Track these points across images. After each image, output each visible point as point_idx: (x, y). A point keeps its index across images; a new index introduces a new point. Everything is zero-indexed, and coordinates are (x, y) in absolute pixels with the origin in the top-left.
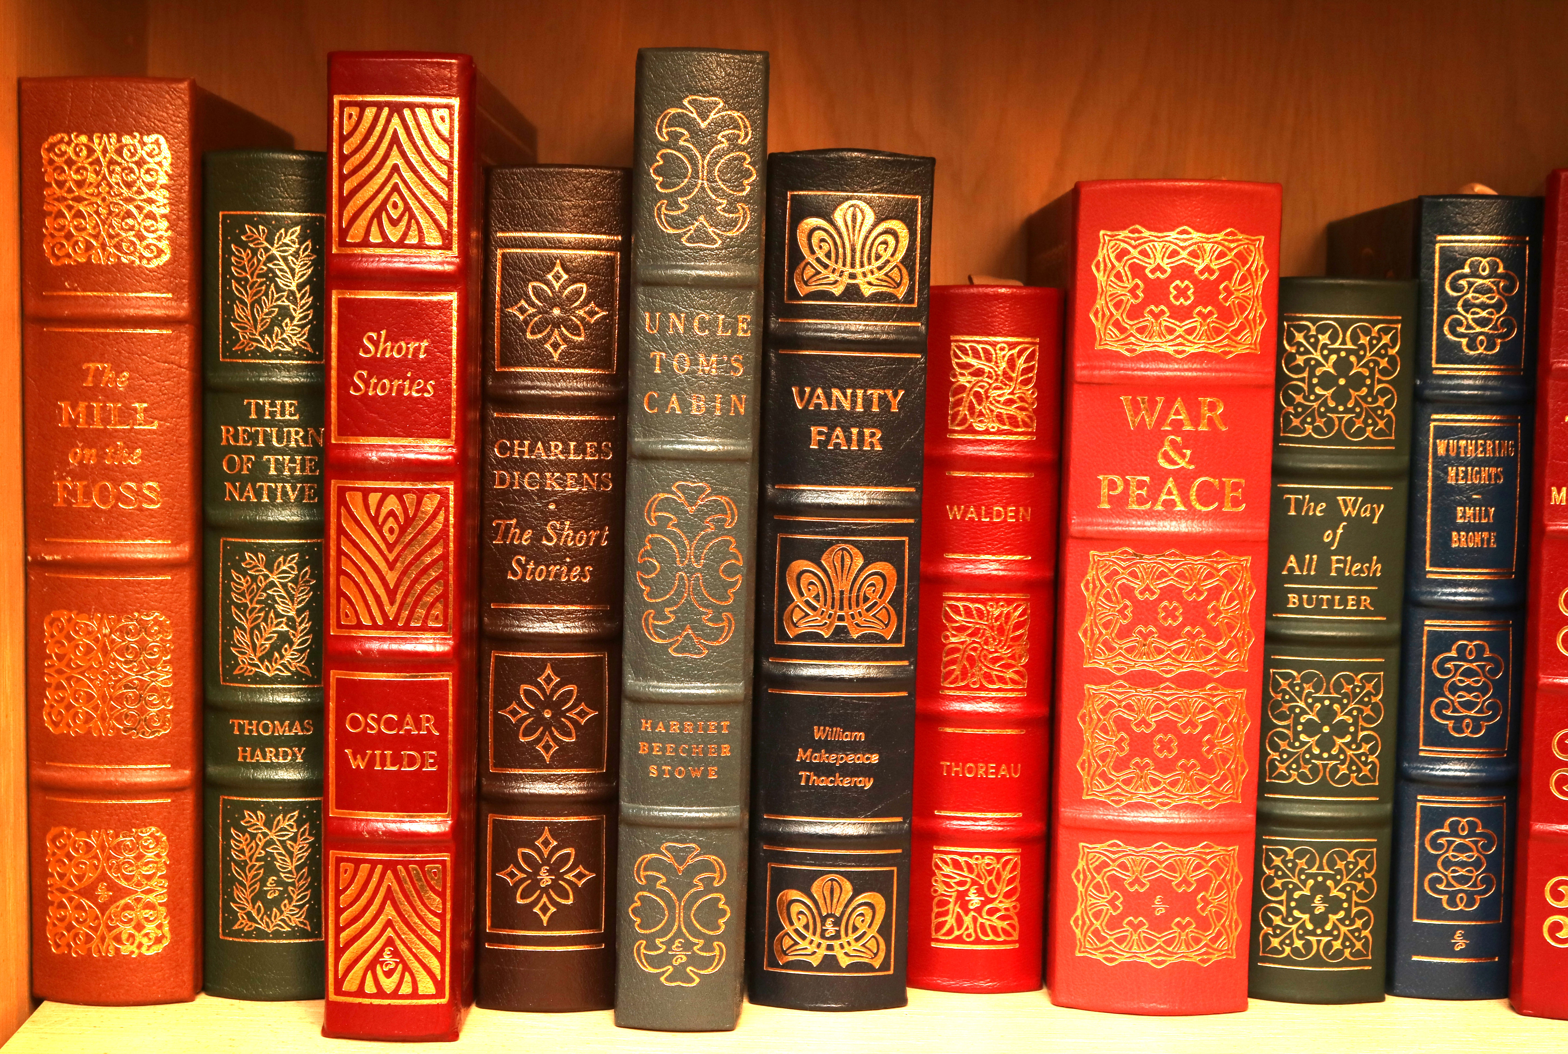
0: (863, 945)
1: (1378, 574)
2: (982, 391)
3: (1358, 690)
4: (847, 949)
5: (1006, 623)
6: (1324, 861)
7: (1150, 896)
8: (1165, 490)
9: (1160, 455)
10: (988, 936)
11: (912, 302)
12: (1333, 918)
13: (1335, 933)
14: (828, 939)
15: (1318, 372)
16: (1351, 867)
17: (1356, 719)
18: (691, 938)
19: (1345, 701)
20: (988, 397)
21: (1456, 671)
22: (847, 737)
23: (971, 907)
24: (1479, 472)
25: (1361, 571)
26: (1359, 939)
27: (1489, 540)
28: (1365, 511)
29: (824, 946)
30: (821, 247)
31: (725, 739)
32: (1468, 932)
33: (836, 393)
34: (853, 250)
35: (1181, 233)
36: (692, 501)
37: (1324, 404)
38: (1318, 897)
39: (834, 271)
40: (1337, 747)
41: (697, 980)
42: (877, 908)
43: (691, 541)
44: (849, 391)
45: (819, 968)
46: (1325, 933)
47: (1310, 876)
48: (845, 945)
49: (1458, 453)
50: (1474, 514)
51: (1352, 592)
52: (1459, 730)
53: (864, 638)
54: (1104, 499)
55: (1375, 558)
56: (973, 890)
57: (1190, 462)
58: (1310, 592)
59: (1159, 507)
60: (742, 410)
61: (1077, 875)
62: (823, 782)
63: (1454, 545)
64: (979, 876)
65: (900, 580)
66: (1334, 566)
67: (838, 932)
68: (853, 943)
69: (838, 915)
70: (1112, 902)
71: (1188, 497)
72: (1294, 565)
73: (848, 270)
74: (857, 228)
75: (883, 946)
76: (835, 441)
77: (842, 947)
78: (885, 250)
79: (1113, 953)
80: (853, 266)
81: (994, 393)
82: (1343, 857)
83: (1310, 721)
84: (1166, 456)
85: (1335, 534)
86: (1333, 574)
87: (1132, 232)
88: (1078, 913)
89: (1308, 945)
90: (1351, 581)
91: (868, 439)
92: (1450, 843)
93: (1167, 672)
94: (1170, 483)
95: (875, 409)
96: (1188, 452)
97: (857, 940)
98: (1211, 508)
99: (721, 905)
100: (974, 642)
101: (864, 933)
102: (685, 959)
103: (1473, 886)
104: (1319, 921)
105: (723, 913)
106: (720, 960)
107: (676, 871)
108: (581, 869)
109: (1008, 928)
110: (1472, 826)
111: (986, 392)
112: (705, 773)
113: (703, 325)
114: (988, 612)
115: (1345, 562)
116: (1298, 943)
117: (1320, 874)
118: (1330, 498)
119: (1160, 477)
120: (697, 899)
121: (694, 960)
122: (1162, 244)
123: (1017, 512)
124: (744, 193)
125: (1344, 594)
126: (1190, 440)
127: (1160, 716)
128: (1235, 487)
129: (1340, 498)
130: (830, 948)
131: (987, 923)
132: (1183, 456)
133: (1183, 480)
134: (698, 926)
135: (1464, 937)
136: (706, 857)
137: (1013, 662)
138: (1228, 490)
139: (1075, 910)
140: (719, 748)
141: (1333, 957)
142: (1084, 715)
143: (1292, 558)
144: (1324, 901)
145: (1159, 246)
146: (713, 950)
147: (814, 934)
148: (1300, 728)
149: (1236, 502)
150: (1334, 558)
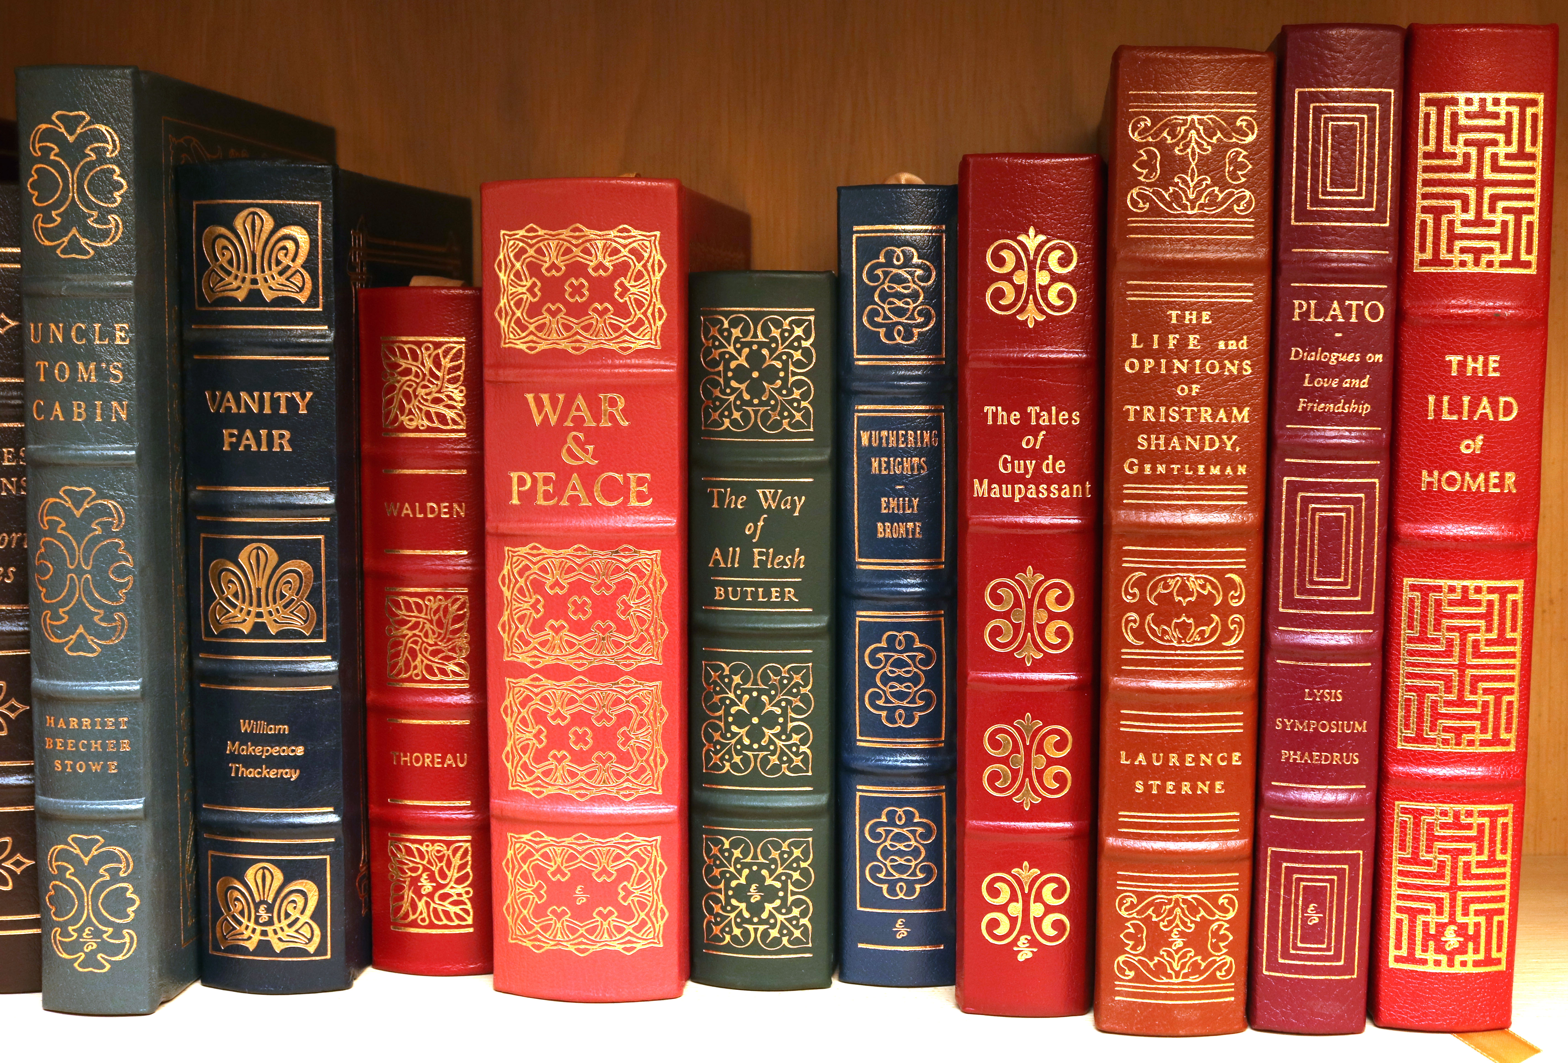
0: (297, 931)
1: (802, 566)
2: (411, 390)
3: (785, 681)
4: (280, 934)
5: (445, 616)
6: (759, 850)
7: (571, 885)
8: (570, 485)
9: (564, 451)
10: (441, 920)
11: (317, 306)
12: (769, 907)
13: (772, 921)
14: (262, 925)
15: (733, 365)
16: (786, 856)
17: (784, 710)
18: (101, 927)
19: (773, 692)
20: (416, 397)
21: (887, 662)
22: (272, 730)
23: (423, 892)
24: (900, 463)
25: (783, 563)
26: (797, 927)
27: (914, 530)
28: (785, 504)
29: (258, 931)
30: (223, 255)
31: (125, 734)
32: (909, 921)
33: (244, 395)
34: (254, 256)
35: (574, 230)
36: (78, 504)
37: (740, 397)
38: (754, 886)
39: (236, 277)
40: (766, 739)
41: (108, 966)
42: (309, 895)
43: (79, 544)
44: (256, 394)
45: (255, 953)
46: (762, 922)
47: (746, 865)
48: (279, 931)
49: (881, 443)
50: (898, 505)
51: (775, 584)
52: (893, 721)
53: (282, 634)
54: (515, 495)
55: (797, 550)
56: (425, 876)
57: (594, 457)
58: (735, 584)
59: (564, 503)
60: (124, 416)
61: (507, 865)
62: (251, 773)
63: (880, 536)
64: (429, 862)
65: (317, 576)
66: (757, 558)
67: (271, 918)
68: (286, 928)
69: (270, 901)
70: (537, 891)
71: (593, 492)
72: (719, 557)
73: (249, 276)
74: (257, 233)
75: (317, 931)
76: (245, 442)
77: (275, 932)
78: (286, 255)
79: (540, 941)
80: (254, 271)
81: (421, 392)
82: (777, 847)
83: (739, 712)
84: (570, 452)
85: (756, 527)
86: (756, 566)
87: (528, 231)
88: (509, 901)
89: (746, 933)
90: (773, 573)
91: (277, 441)
92: (888, 832)
93: (580, 666)
94: (575, 479)
95: (283, 411)
96: (590, 448)
97: (290, 925)
98: (616, 503)
99: (129, 895)
100: (415, 635)
101: (297, 919)
102: (95, 946)
103: (912, 875)
104: (755, 909)
105: (132, 902)
106: (130, 947)
107: (82, 861)
108: (18, 856)
109: (462, 913)
110: (909, 815)
111: (414, 391)
112: (105, 767)
113: (81, 334)
114: (427, 606)
115: (767, 554)
116: (737, 931)
117: (755, 864)
118: (750, 490)
119: (565, 473)
120: (104, 889)
121: (104, 947)
122: (556, 242)
123: (451, 508)
124: (116, 204)
125: (767, 587)
126: (593, 435)
127: (575, 709)
128: (640, 482)
129: (760, 491)
130: (264, 933)
131: (440, 908)
132: (586, 451)
133: (588, 475)
134: (106, 914)
135: (906, 925)
136: (111, 848)
137: (454, 655)
138: (633, 485)
139: (506, 898)
140: (118, 743)
141: (770, 945)
142: (506, 708)
143: (717, 551)
144: (759, 890)
145: (553, 244)
146: (124, 937)
147: (249, 920)
148: (730, 719)
149: (641, 497)
150: (756, 550)
